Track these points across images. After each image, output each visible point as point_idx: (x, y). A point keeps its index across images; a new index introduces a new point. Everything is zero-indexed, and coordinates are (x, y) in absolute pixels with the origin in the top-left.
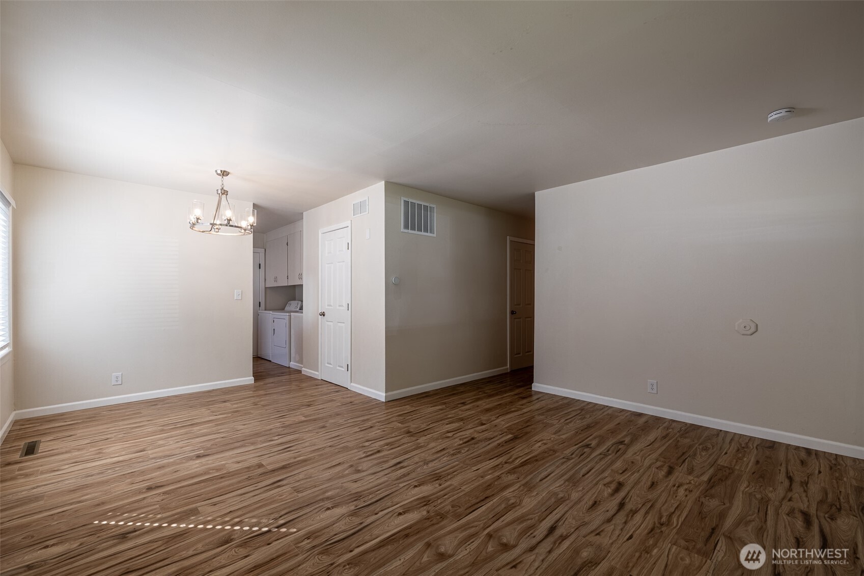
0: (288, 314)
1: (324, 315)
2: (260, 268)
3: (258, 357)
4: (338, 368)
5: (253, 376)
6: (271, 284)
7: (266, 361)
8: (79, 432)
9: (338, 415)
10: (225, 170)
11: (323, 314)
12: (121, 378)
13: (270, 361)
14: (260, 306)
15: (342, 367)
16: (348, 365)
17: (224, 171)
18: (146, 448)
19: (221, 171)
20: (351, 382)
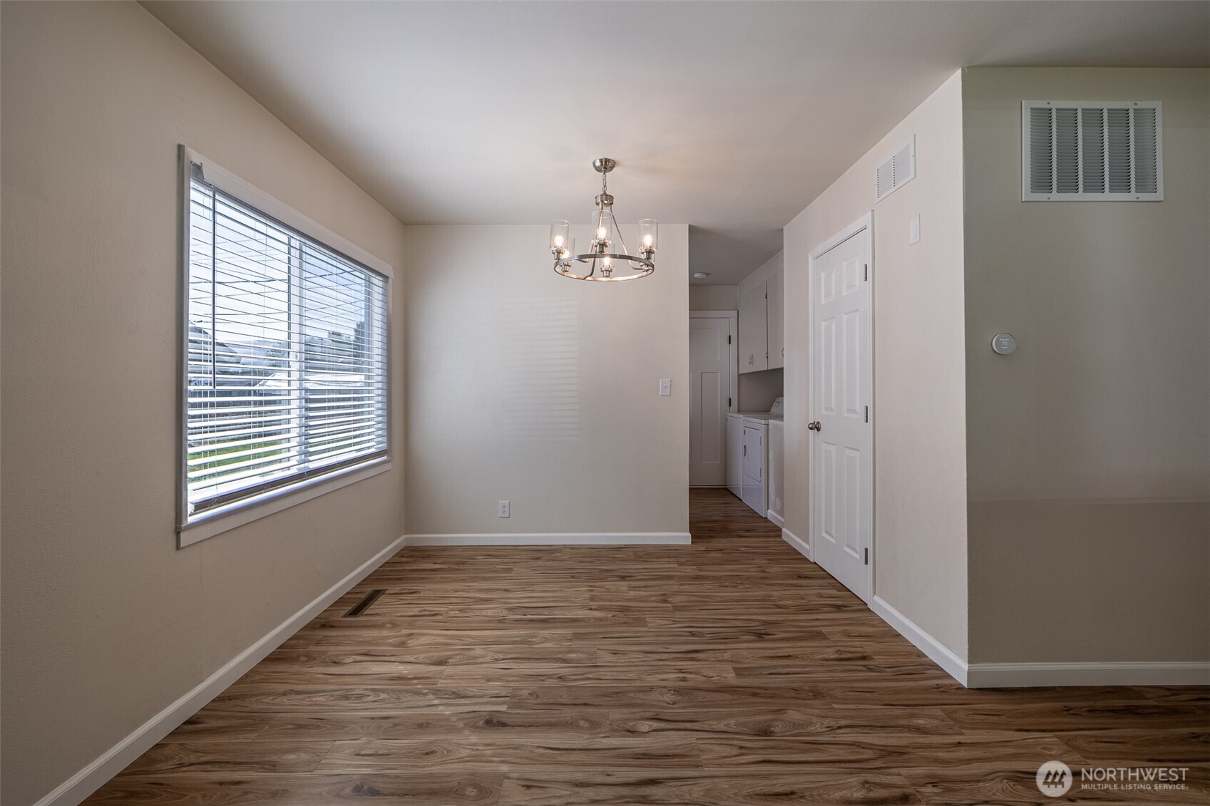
0: (763, 422)
1: (818, 429)
2: (730, 343)
3: (726, 489)
4: (846, 549)
5: (690, 531)
6: (746, 369)
7: (735, 499)
8: (427, 589)
9: (817, 695)
10: (606, 157)
11: (816, 427)
12: (508, 508)
13: (741, 500)
14: (730, 406)
15: (854, 550)
16: (866, 550)
17: (607, 160)
18: (451, 657)
19: (601, 161)
20: (875, 594)
